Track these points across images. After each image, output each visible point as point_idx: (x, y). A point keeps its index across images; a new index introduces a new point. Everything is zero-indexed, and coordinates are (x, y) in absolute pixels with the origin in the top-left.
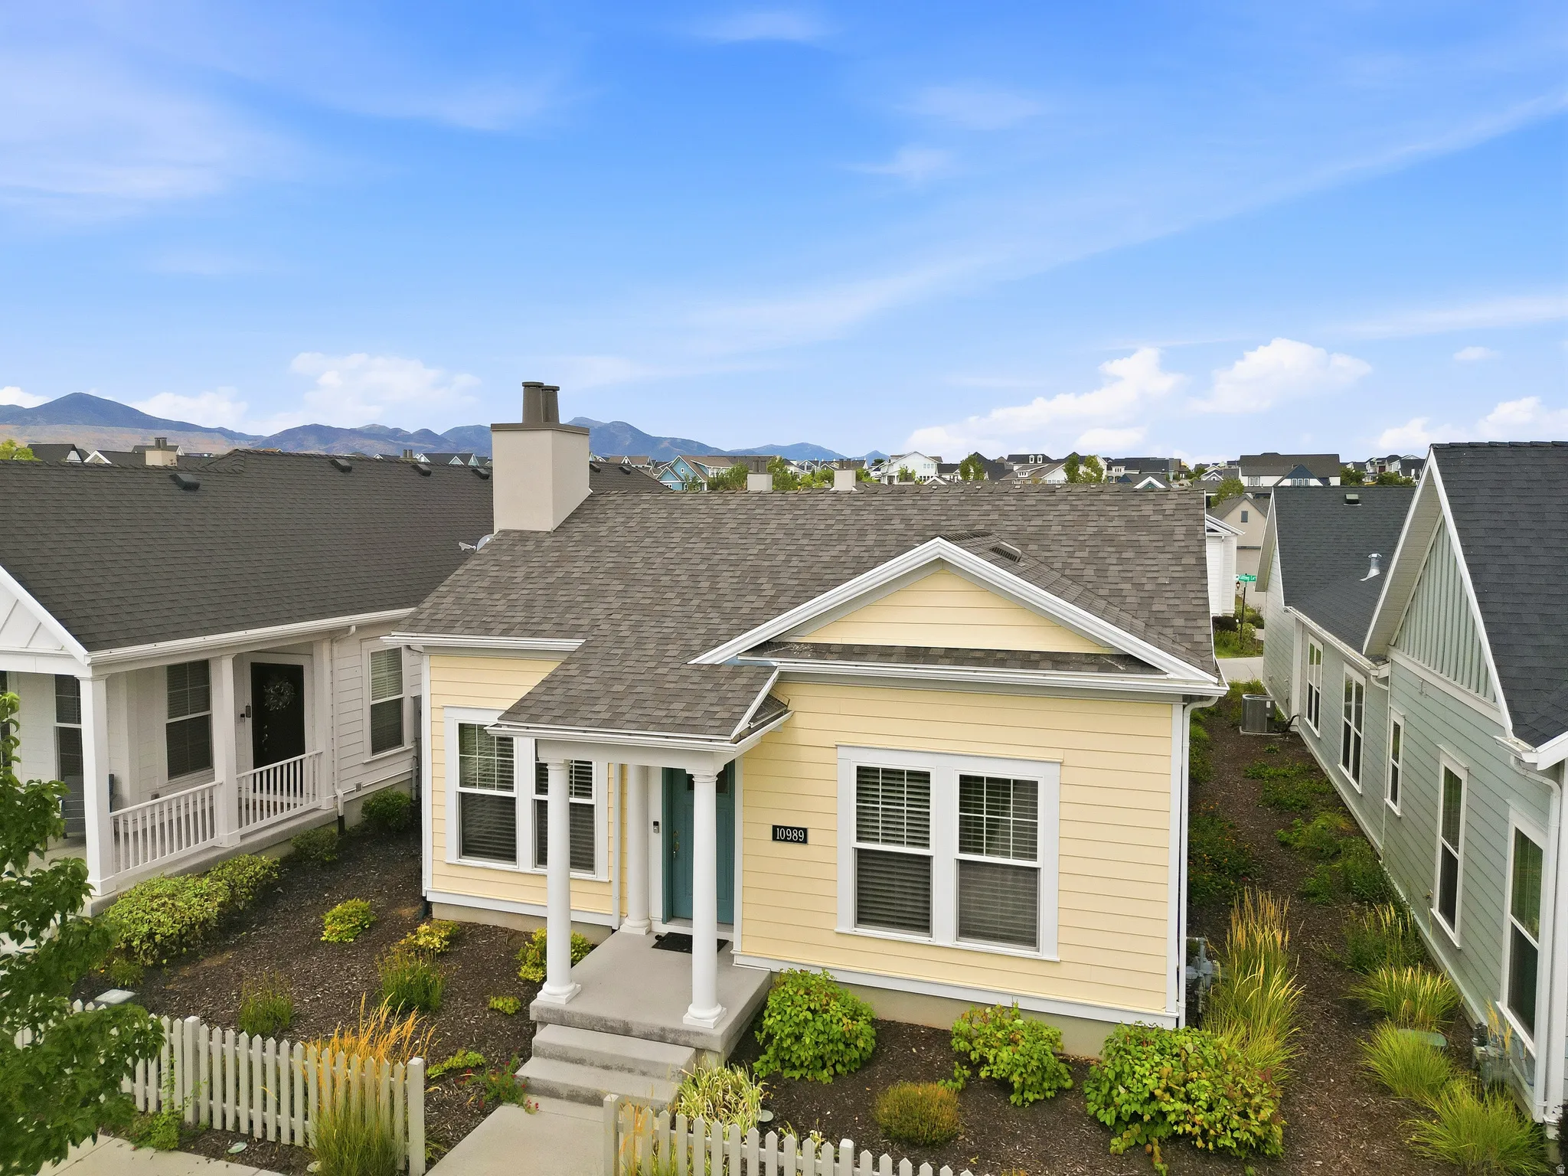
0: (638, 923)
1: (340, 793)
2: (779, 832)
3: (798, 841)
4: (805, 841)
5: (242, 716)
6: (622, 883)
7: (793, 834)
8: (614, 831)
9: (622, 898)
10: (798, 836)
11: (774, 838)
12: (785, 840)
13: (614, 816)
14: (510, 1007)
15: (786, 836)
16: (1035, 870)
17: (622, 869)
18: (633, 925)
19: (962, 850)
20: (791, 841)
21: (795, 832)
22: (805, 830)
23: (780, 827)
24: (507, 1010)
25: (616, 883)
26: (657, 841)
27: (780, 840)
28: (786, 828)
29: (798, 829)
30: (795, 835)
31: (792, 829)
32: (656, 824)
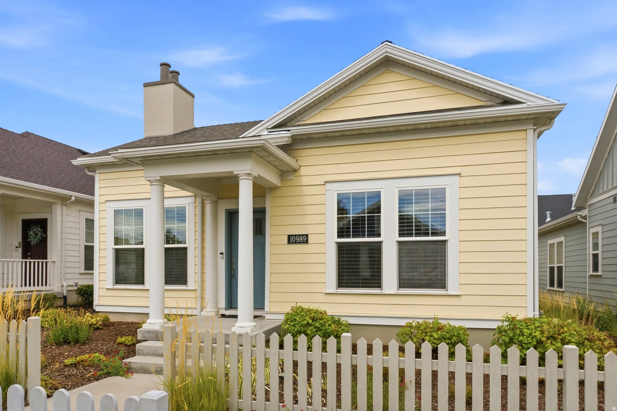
0: (212, 310)
1: (65, 284)
2: (292, 239)
3: (303, 243)
4: (307, 242)
5: (17, 247)
6: (203, 290)
7: (300, 239)
8: (198, 261)
9: (202, 298)
10: (303, 239)
11: (289, 242)
12: (295, 243)
13: (198, 252)
14: (129, 341)
15: (296, 240)
16: (445, 242)
17: (203, 281)
18: (209, 311)
19: (401, 235)
20: (299, 243)
21: (301, 237)
22: (307, 236)
23: (292, 236)
24: (127, 342)
25: (199, 291)
26: (222, 264)
27: (292, 243)
28: (295, 236)
29: (303, 235)
30: (301, 239)
31: (299, 235)
32: (222, 254)
